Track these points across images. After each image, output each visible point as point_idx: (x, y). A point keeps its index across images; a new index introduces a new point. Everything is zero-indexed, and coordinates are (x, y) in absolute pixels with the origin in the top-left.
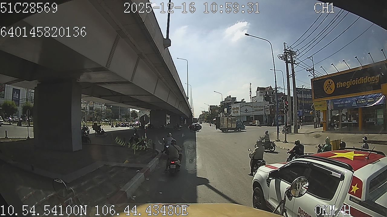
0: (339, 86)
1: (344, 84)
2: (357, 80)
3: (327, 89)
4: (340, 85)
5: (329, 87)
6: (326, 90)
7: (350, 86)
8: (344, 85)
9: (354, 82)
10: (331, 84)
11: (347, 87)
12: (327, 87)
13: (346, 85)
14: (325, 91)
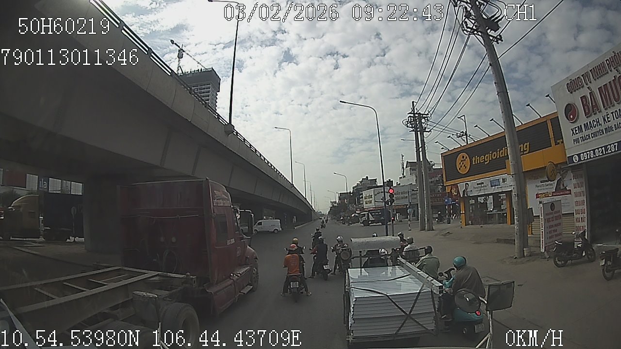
0: (475, 162)
1: (482, 158)
2: (498, 152)
3: (461, 166)
4: (477, 160)
5: (463, 163)
6: (460, 169)
7: (490, 160)
8: (482, 160)
9: (494, 155)
10: (465, 160)
11: (486, 163)
12: (460, 164)
13: (484, 159)
14: (458, 169)
